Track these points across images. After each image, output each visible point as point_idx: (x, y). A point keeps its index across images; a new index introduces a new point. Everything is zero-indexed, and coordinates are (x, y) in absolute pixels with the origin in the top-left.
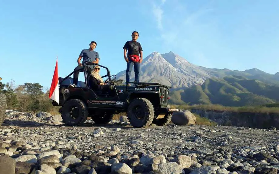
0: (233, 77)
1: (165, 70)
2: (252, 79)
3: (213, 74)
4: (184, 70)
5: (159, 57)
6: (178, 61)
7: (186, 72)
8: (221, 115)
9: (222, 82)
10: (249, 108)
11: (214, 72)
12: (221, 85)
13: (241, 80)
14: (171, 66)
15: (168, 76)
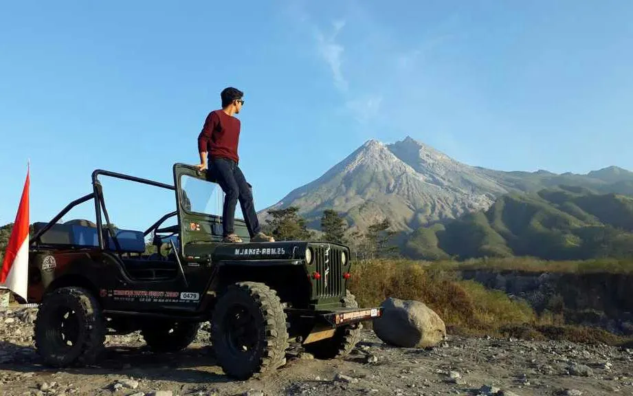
0: (560, 190)
1: (396, 181)
2: (607, 193)
3: (512, 184)
4: (442, 178)
5: (381, 151)
6: (425, 158)
7: (446, 183)
8: (536, 282)
9: (536, 203)
10: (606, 263)
11: (515, 179)
12: (531, 210)
13: (581, 195)
14: (410, 170)
15: (404, 195)
